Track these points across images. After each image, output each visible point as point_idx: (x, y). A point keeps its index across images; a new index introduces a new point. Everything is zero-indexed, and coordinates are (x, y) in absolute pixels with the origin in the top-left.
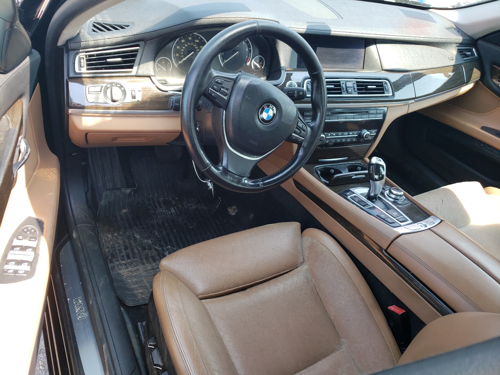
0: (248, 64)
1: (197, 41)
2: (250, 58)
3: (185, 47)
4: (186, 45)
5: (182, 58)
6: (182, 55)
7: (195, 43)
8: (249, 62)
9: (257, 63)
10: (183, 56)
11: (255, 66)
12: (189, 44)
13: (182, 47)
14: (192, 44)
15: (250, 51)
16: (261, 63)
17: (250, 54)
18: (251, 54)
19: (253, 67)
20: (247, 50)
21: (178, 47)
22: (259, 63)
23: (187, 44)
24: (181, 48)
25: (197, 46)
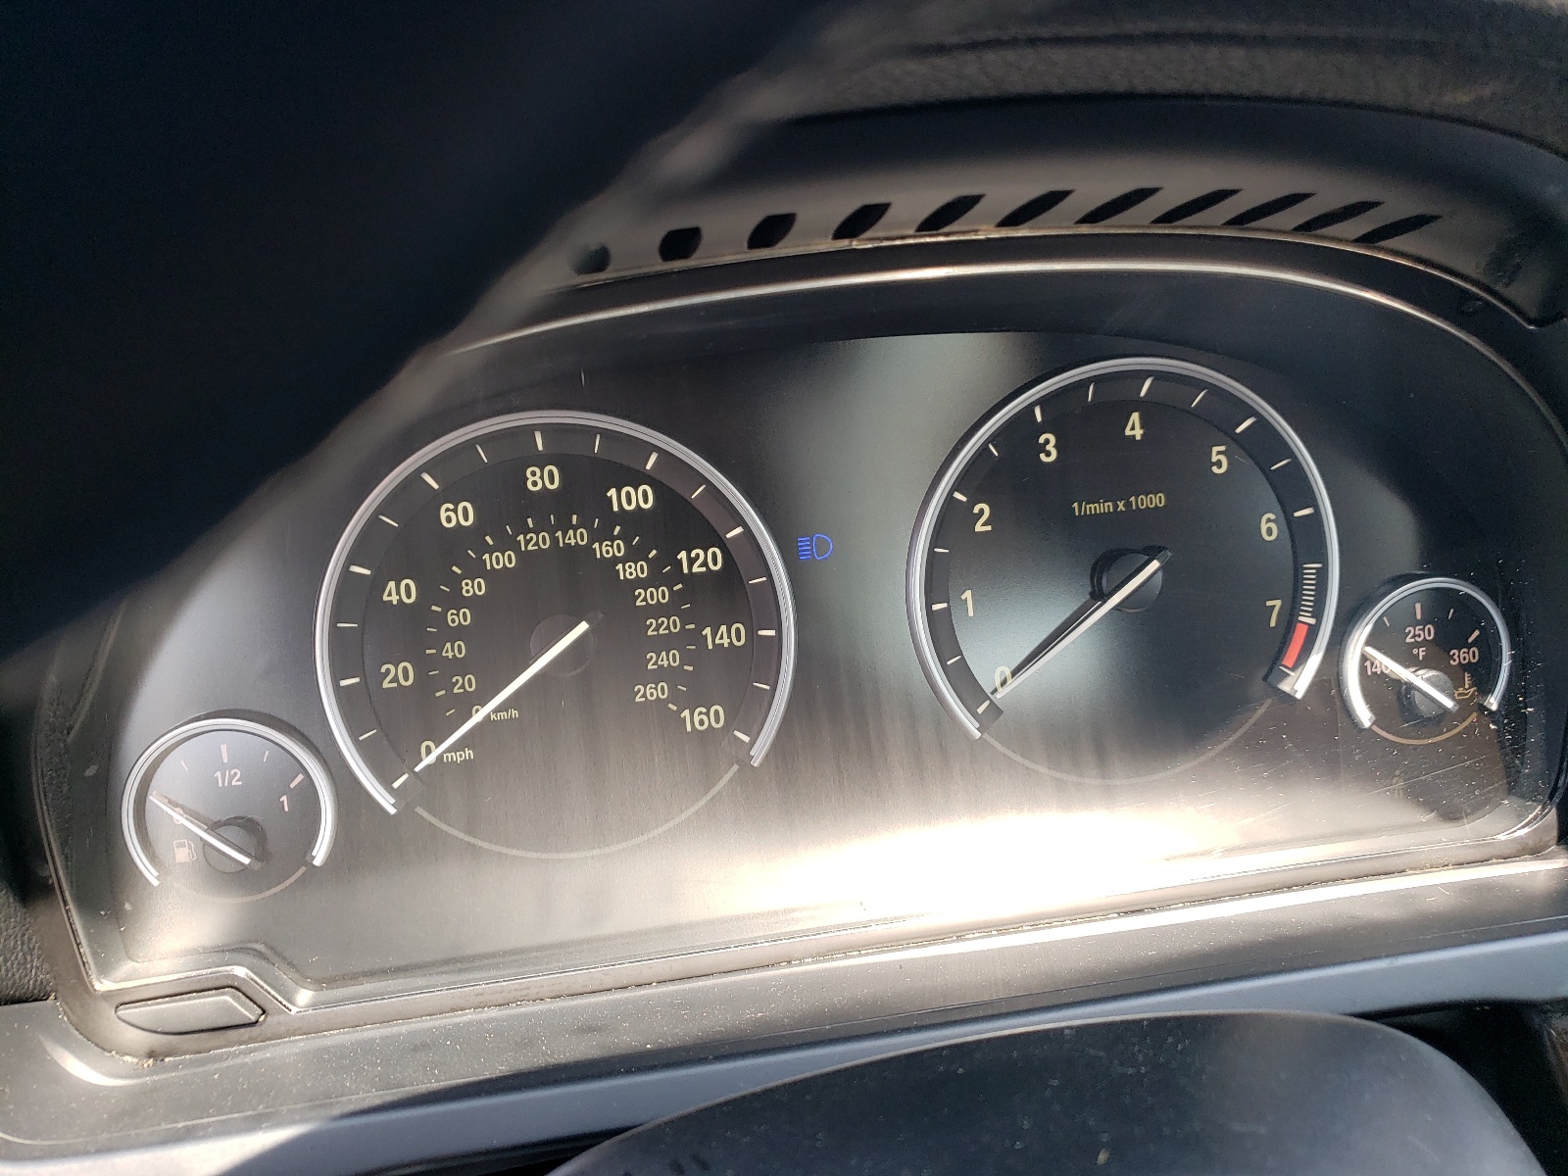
0: (1299, 683)
1: (638, 498)
2: (1318, 612)
3: (491, 576)
4: (502, 561)
5: (465, 706)
6: (460, 667)
7: (607, 522)
8: (1315, 660)
9: (1408, 660)
10: (466, 683)
11: (1392, 698)
12: (537, 541)
13: (455, 582)
14: (577, 538)
15: (1306, 539)
16: (1461, 656)
17: (1312, 567)
18: (1322, 575)
19: (1364, 715)
20: (1269, 527)
21: (400, 592)
22: (1437, 655)
23: (506, 544)
24: (439, 589)
25: (633, 555)
